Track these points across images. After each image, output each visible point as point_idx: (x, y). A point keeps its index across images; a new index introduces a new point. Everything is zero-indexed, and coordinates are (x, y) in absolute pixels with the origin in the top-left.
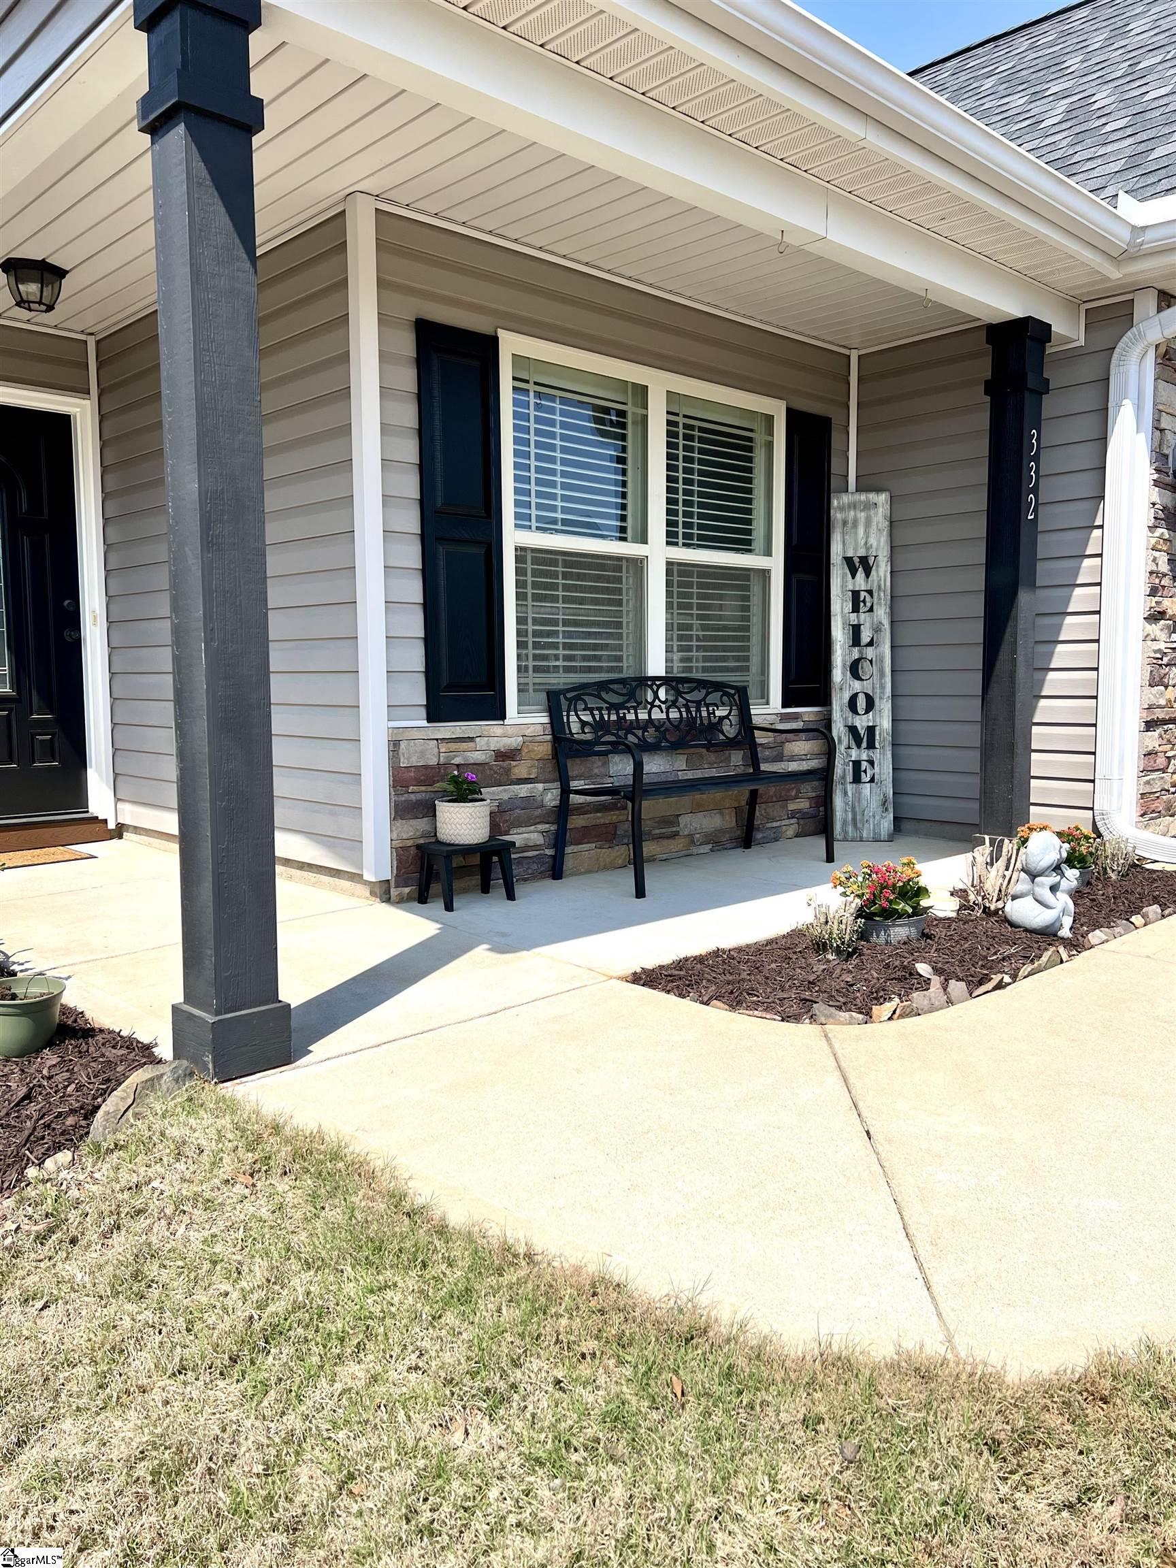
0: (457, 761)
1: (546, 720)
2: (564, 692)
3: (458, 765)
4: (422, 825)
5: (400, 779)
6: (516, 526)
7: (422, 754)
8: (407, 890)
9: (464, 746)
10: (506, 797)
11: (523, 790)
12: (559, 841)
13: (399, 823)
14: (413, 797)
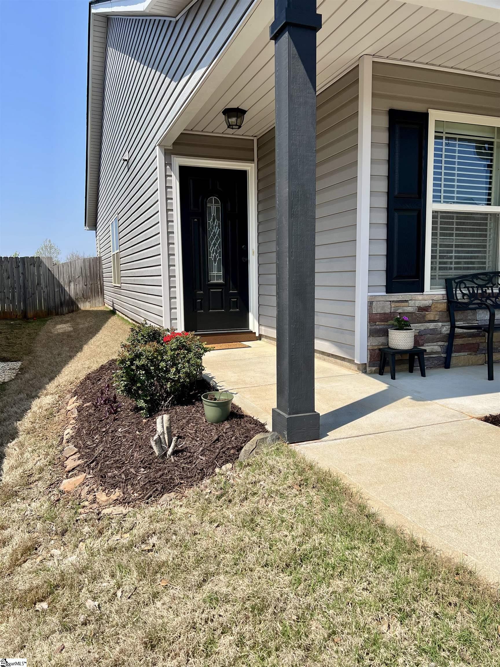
0: (399, 311)
1: (444, 292)
2: (454, 279)
3: (400, 313)
4: (382, 340)
5: (372, 319)
6: (434, 201)
7: (383, 307)
8: (374, 368)
9: (403, 304)
10: (422, 328)
11: (431, 326)
12: (449, 350)
13: (371, 338)
14: (378, 327)
